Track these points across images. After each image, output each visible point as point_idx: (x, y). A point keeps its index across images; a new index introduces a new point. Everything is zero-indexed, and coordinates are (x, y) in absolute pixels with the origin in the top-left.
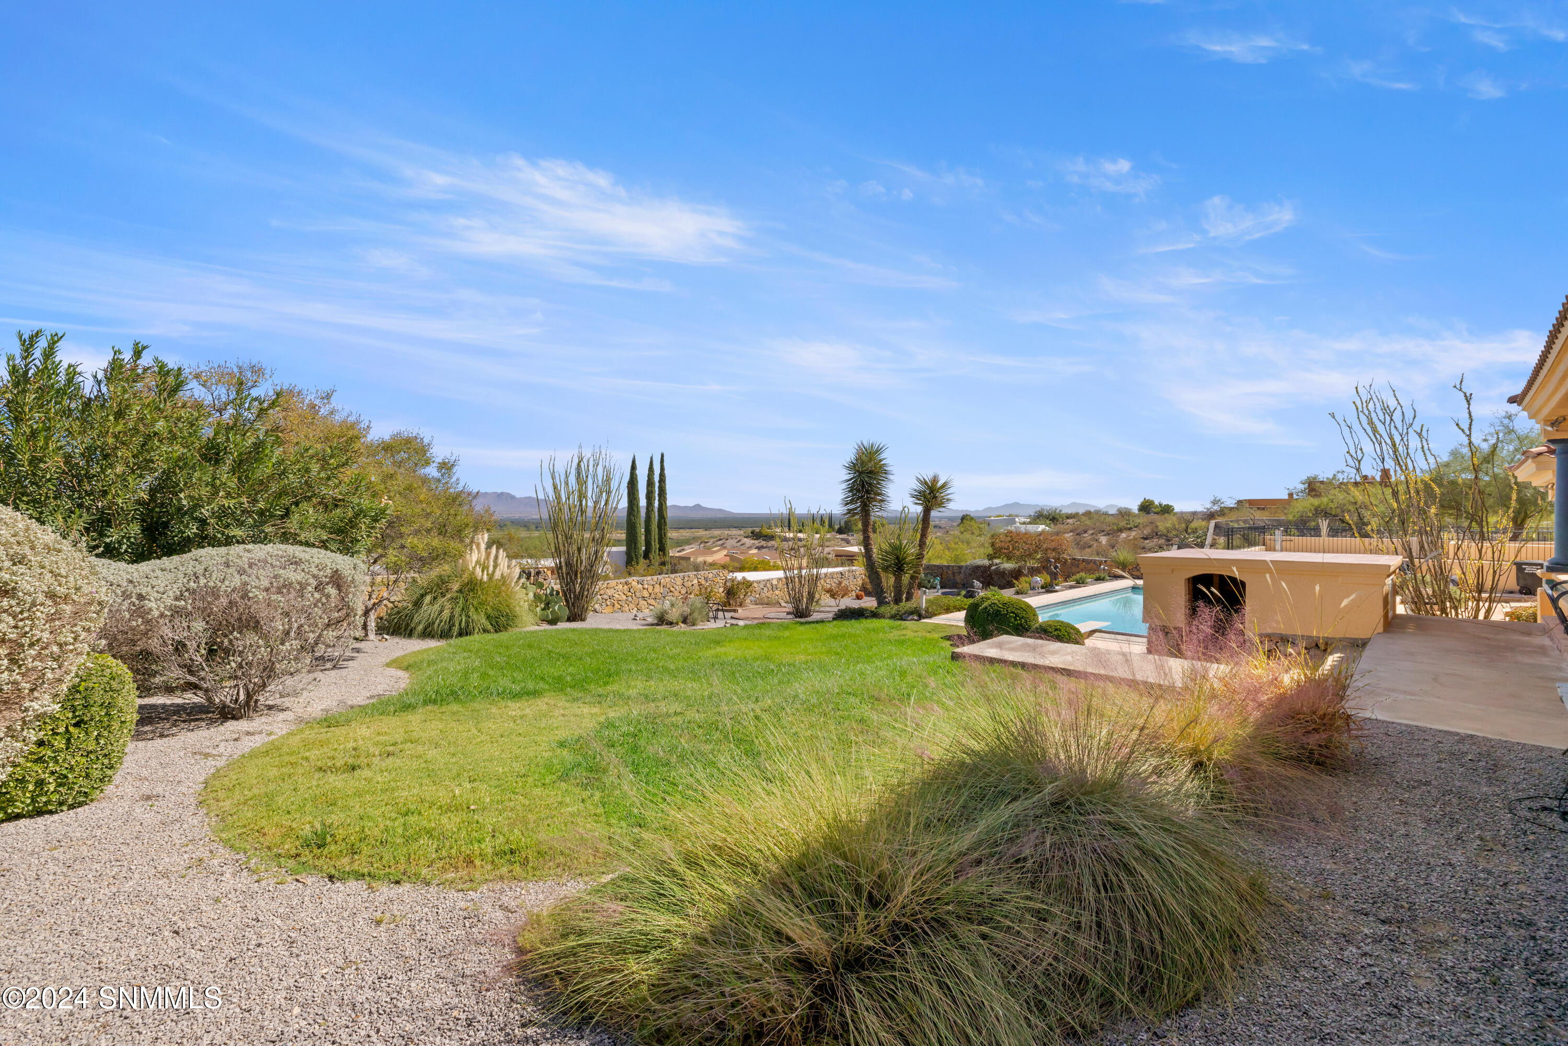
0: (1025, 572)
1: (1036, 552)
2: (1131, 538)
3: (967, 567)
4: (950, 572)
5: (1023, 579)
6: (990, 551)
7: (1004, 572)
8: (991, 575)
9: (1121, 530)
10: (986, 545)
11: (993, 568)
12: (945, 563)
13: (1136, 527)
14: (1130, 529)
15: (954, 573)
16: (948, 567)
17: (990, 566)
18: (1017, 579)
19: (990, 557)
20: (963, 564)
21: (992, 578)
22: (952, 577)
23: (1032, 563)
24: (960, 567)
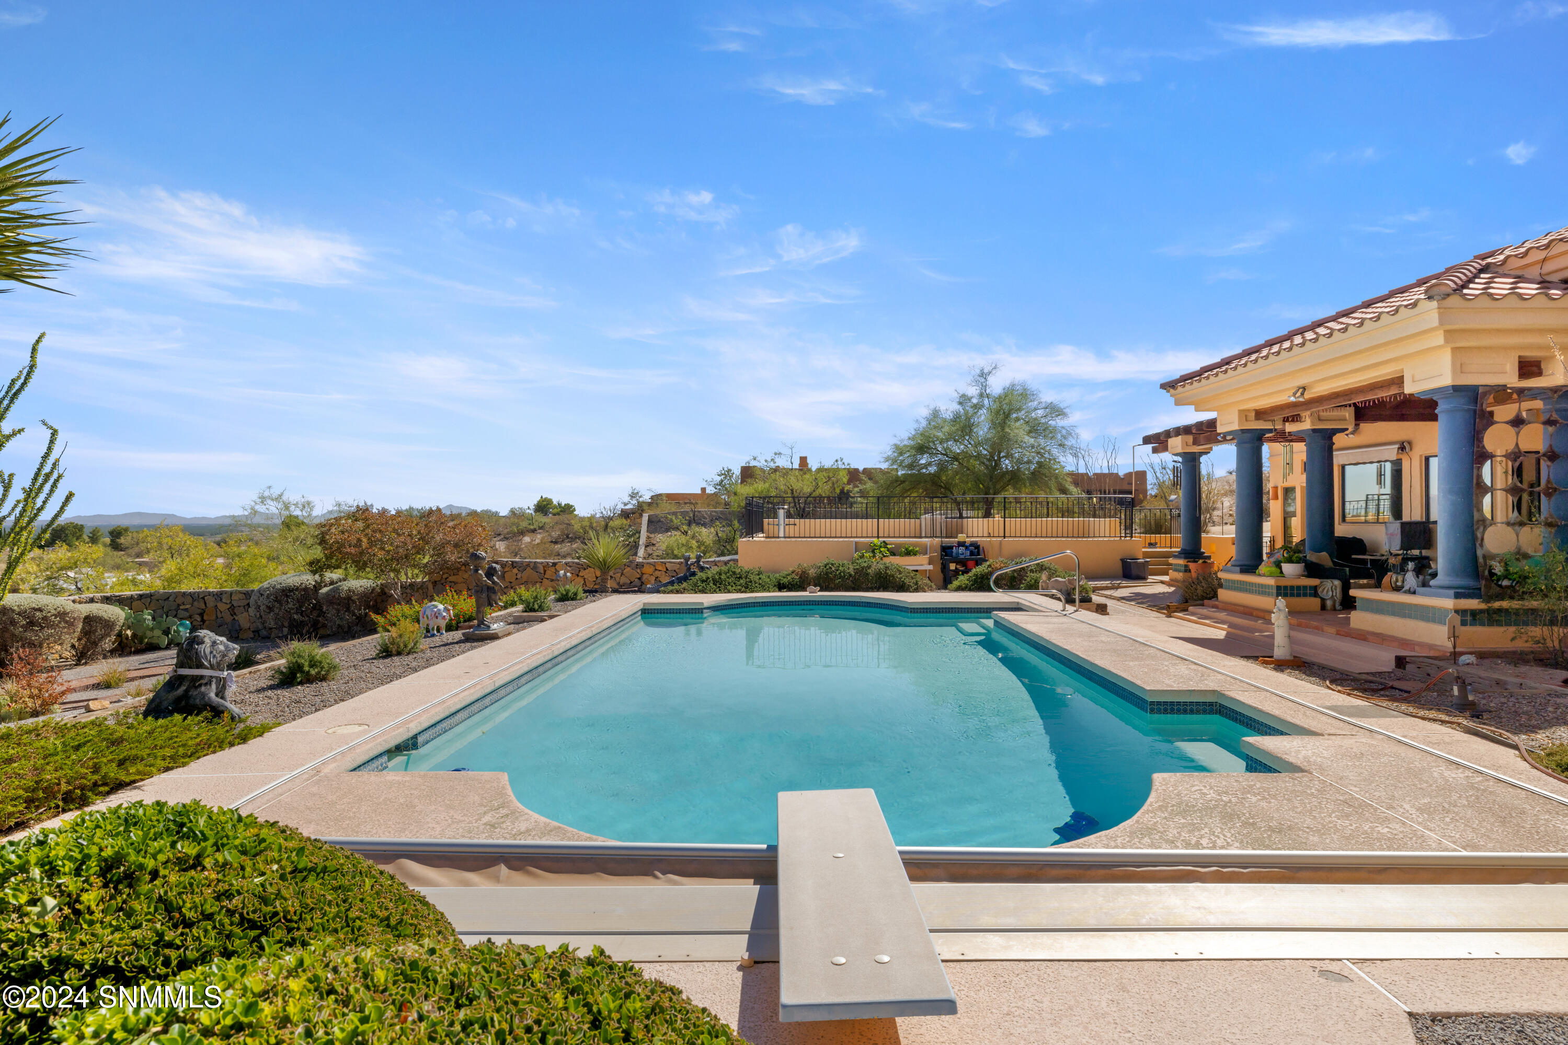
0: (396, 593)
1: (420, 550)
2: (537, 541)
3: (261, 593)
4: (222, 607)
5: (395, 611)
6: (318, 553)
7: (349, 598)
8: (318, 607)
9: (522, 533)
10: (310, 541)
11: (324, 590)
12: (213, 588)
13: (541, 528)
14: (534, 531)
15: (232, 608)
16: (219, 596)
17: (318, 586)
18: (381, 610)
19: (316, 567)
20: (255, 586)
21: (322, 613)
22: (228, 618)
23: (410, 575)
24: (248, 594)
